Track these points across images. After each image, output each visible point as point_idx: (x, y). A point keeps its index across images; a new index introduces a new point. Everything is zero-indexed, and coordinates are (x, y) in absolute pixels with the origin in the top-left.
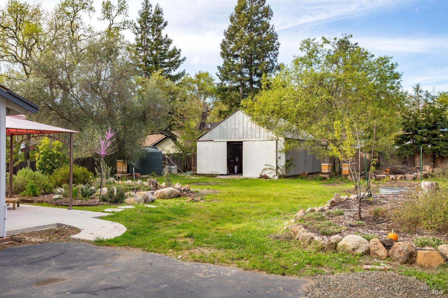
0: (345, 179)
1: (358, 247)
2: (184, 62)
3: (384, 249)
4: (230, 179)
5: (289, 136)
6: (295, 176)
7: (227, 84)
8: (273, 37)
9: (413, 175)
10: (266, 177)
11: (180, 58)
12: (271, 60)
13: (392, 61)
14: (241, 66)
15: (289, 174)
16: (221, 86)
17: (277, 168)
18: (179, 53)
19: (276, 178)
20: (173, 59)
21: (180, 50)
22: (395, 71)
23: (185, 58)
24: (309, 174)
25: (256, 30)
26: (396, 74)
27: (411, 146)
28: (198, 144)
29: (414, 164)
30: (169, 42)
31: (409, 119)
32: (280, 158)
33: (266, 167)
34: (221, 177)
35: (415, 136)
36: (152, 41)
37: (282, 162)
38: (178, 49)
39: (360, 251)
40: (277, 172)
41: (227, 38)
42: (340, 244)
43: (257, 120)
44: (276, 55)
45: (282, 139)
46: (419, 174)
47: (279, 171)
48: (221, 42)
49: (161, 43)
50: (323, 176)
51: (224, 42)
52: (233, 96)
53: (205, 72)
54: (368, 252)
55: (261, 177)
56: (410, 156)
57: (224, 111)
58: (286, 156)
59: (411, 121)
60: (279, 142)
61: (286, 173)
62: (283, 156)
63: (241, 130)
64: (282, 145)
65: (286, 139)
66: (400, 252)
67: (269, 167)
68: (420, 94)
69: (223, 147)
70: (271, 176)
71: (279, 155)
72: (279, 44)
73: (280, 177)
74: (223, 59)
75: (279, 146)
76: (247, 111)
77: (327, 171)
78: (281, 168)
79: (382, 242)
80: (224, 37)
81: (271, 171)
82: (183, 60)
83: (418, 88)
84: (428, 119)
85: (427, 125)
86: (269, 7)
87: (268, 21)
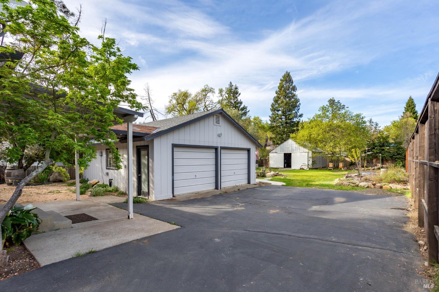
0: (340, 170)
1: (365, 186)
2: (249, 113)
3: (373, 186)
4: (286, 170)
5: (314, 151)
6: (317, 169)
7: (275, 124)
8: (297, 101)
9: (373, 168)
10: (303, 169)
11: (247, 111)
12: (296, 112)
13: (362, 116)
14: (281, 116)
15: (313, 168)
16: (272, 125)
17: (308, 165)
18: (246, 108)
19: (308, 169)
20: (243, 111)
21: (247, 107)
22: (364, 120)
23: (249, 111)
24: (322, 168)
25: (289, 97)
26: (364, 121)
27: (371, 155)
28: (270, 154)
29: (372, 163)
30: (241, 103)
31: (370, 142)
32: (309, 160)
33: (303, 164)
34: (281, 169)
35: (373, 150)
36: (233, 103)
37: (310, 163)
38: (246, 106)
39: (366, 187)
40: (308, 167)
41: (274, 102)
42: (359, 185)
43: (298, 144)
44: (299, 110)
45: (311, 152)
46: (376, 167)
47: (309, 166)
48: (271, 104)
49: (238, 103)
50: (330, 168)
51: (273, 104)
52: (278, 130)
53: (257, 117)
54: (368, 187)
55: (301, 169)
56: (370, 159)
57: (273, 138)
58: (312, 160)
59: (371, 143)
60: (309, 153)
61: (312, 167)
62: (311, 160)
63: (291, 148)
64: (310, 155)
65: (313, 152)
66: (378, 186)
67: (304, 164)
68: (372, 124)
69: (282, 156)
70: (305, 168)
71: (309, 159)
72: (300, 104)
73: (310, 169)
74: (271, 112)
75: (309, 155)
76: (294, 139)
77: (332, 166)
78: (310, 165)
79: (372, 184)
80: (273, 101)
81: (305, 166)
82: (248, 112)
83: (371, 121)
84: (380, 142)
85: (379, 145)
86: (295, 86)
87: (294, 93)
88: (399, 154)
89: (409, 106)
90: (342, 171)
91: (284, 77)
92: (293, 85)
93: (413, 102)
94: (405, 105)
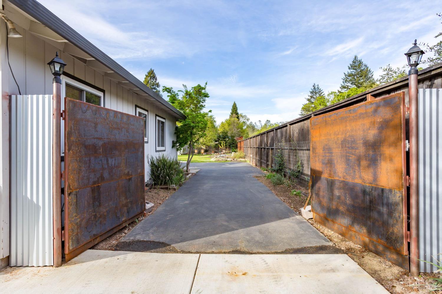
0: (202, 155)
3: (233, 160)
6: (186, 154)
15: (184, 154)
19: (180, 155)
40: (180, 153)
50: (196, 154)
66: (235, 160)
73: (182, 154)
77: (197, 152)
78: (182, 151)
81: (178, 153)
84: (223, 135)
85: (223, 137)
86: (158, 83)
87: (158, 89)
88: (233, 144)
89: (234, 109)
90: (204, 155)
91: (149, 73)
92: (157, 82)
93: (236, 106)
94: (232, 108)
